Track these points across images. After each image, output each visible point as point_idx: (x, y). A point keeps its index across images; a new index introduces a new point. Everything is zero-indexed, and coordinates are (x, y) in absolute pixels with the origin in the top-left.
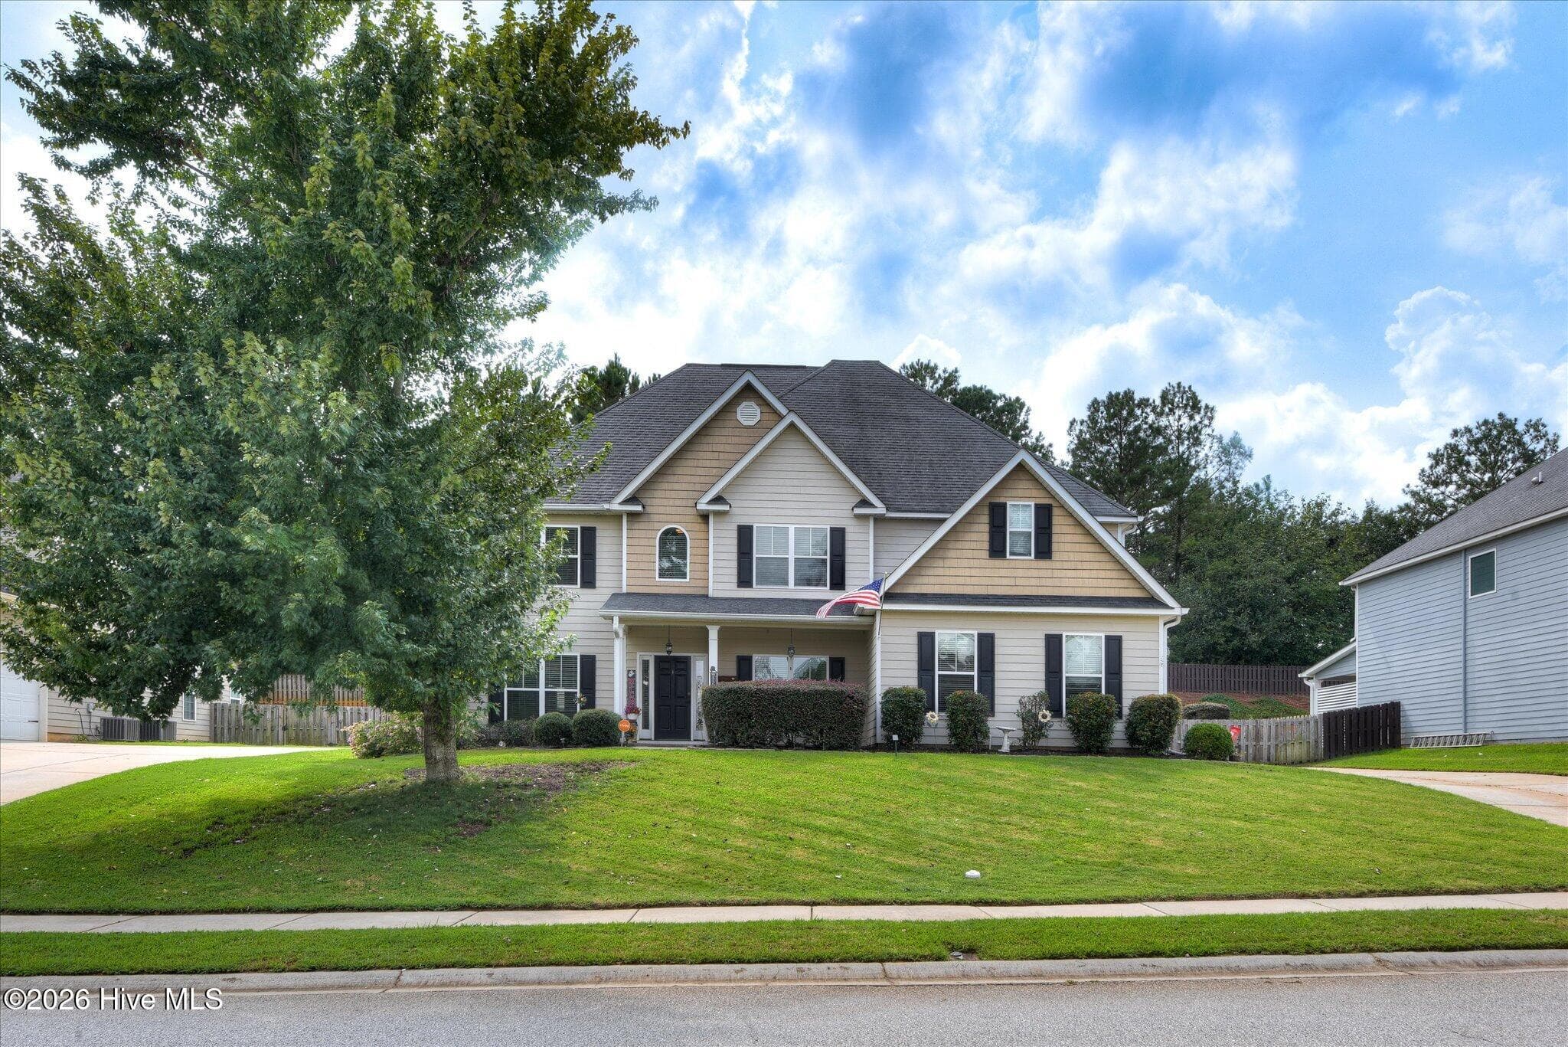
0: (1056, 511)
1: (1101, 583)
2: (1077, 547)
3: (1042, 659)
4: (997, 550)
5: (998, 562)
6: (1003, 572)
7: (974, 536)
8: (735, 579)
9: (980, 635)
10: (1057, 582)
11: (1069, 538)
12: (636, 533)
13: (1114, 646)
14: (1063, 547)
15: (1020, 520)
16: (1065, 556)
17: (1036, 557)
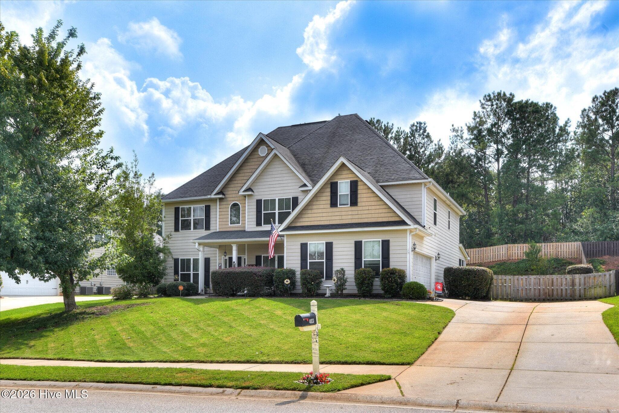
0: (359, 183)
1: (380, 215)
2: (369, 199)
3: (353, 253)
4: (334, 203)
5: (334, 209)
6: (337, 214)
7: (324, 198)
8: (255, 223)
9: (326, 243)
10: (360, 216)
11: (365, 195)
12: (222, 207)
13: (386, 245)
14: (362, 200)
15: (344, 189)
16: (363, 204)
17: (351, 205)
